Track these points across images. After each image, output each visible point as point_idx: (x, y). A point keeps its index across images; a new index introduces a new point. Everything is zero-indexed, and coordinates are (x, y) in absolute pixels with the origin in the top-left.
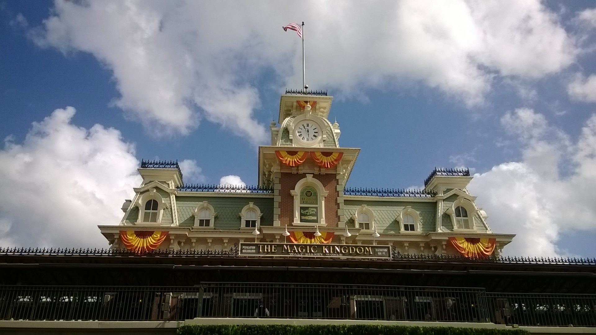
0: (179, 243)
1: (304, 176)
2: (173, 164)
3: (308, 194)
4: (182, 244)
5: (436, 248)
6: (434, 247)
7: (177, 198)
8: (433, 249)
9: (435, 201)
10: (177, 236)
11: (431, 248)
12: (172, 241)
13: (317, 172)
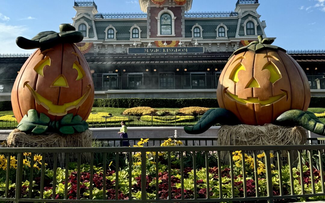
0: (99, 47)
1: (163, 8)
2: (92, 3)
3: (166, 18)
4: (100, 48)
5: (234, 45)
6: (233, 45)
7: (96, 22)
8: (233, 46)
9: (237, 18)
10: (97, 44)
11: (232, 45)
12: (95, 47)
13: (170, 6)
